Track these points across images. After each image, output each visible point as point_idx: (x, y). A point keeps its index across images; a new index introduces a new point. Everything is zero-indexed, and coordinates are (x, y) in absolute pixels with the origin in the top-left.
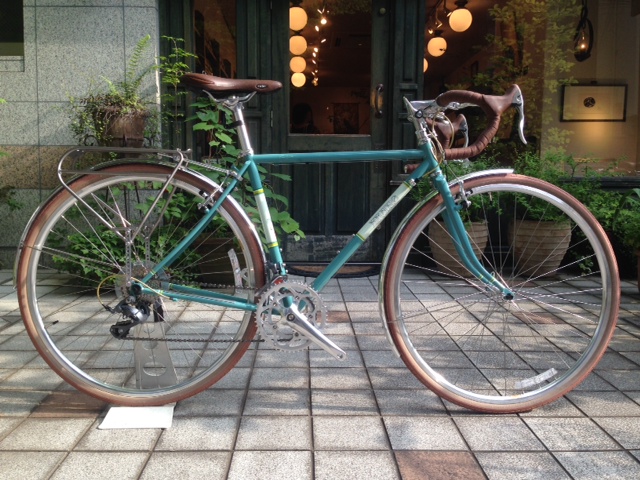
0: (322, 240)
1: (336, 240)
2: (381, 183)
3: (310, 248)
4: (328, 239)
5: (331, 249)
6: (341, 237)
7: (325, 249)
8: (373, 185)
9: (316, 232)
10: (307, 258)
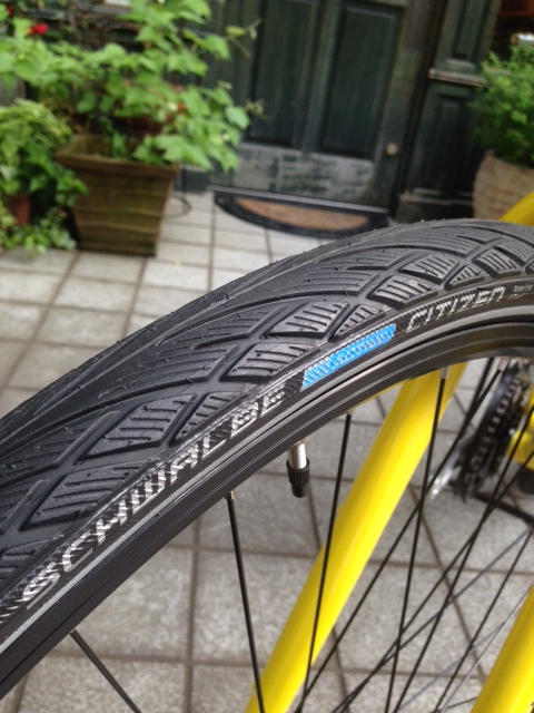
0: (292, 159)
1: (318, 162)
2: (413, 71)
3: (274, 170)
4: (305, 159)
5: (308, 177)
6: (326, 158)
7: (298, 176)
8: (398, 72)
9: (286, 144)
10: (266, 186)
